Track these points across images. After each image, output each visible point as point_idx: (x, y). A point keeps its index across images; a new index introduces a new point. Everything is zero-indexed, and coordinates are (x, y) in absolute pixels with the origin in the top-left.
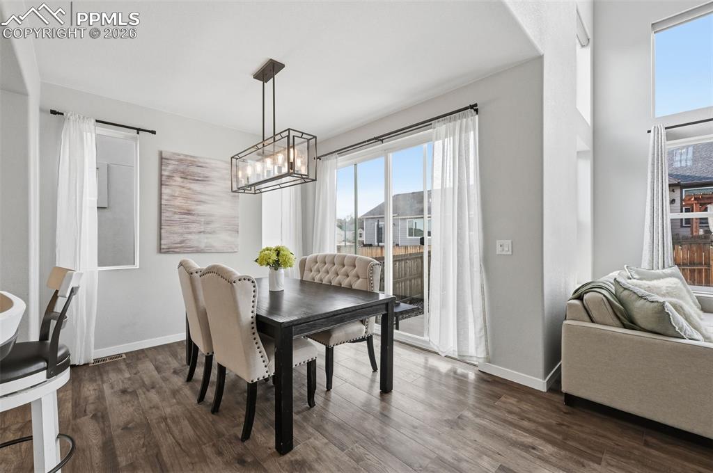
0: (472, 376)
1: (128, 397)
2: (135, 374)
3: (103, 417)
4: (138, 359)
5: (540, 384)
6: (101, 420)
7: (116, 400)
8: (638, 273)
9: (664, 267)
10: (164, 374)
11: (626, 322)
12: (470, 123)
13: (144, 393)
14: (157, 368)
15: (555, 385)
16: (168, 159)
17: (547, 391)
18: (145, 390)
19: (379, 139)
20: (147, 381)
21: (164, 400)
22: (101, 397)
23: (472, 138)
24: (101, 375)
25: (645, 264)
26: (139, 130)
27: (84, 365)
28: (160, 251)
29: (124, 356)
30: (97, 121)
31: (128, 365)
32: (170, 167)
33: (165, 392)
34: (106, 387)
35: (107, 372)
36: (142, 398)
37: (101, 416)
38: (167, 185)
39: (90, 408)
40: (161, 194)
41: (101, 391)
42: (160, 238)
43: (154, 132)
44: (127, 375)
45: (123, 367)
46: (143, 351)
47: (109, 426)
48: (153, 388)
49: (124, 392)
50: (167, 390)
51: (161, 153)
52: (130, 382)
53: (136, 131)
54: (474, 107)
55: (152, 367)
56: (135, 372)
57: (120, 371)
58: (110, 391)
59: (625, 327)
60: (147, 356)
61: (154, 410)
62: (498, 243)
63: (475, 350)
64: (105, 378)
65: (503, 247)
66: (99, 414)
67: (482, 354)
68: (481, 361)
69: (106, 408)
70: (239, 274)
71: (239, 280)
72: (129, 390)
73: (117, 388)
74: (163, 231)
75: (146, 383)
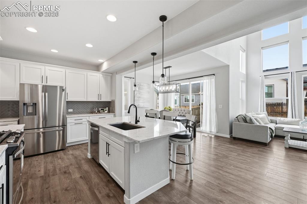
0: (213, 136)
5: (228, 136)
8: (256, 113)
9: (263, 112)
11: (245, 122)
12: (213, 78)
15: (231, 136)
17: (230, 138)
19: (189, 79)
23: (213, 80)
25: (259, 111)
40: (134, 93)
53: (130, 78)
54: (214, 75)
59: (245, 123)
62: (219, 105)
63: (214, 130)
65: (220, 106)
67: (215, 131)
68: (215, 133)
74: (135, 102)
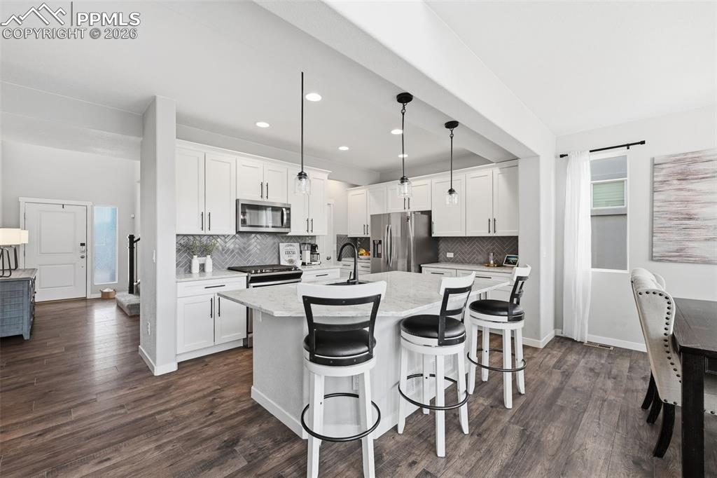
1: (591, 374)
2: (609, 363)
3: (567, 376)
4: (621, 355)
6: (565, 377)
7: (582, 372)
10: (632, 374)
13: (605, 377)
14: (631, 368)
16: (660, 164)
18: (607, 376)
20: (614, 371)
21: (615, 390)
22: (574, 365)
24: (586, 353)
26: (628, 146)
27: (580, 342)
28: (652, 258)
29: (612, 348)
30: (591, 151)
31: (609, 356)
32: (664, 172)
33: (622, 386)
34: (582, 362)
35: (591, 353)
36: (600, 379)
37: (567, 375)
38: (660, 191)
39: (565, 367)
40: (653, 201)
41: (578, 362)
42: (652, 245)
43: (643, 143)
44: (603, 361)
45: (605, 355)
46: (631, 351)
47: (567, 382)
48: (614, 378)
49: (592, 370)
50: (624, 386)
51: (653, 159)
52: (601, 366)
53: (626, 147)
55: (628, 365)
56: (610, 362)
57: (600, 356)
58: (584, 364)
60: (630, 356)
61: (601, 391)
64: (587, 356)
66: (567, 373)
69: (573, 372)
70: (652, 286)
71: (647, 293)
72: (596, 371)
73: (589, 366)
74: (654, 238)
75: (612, 373)
